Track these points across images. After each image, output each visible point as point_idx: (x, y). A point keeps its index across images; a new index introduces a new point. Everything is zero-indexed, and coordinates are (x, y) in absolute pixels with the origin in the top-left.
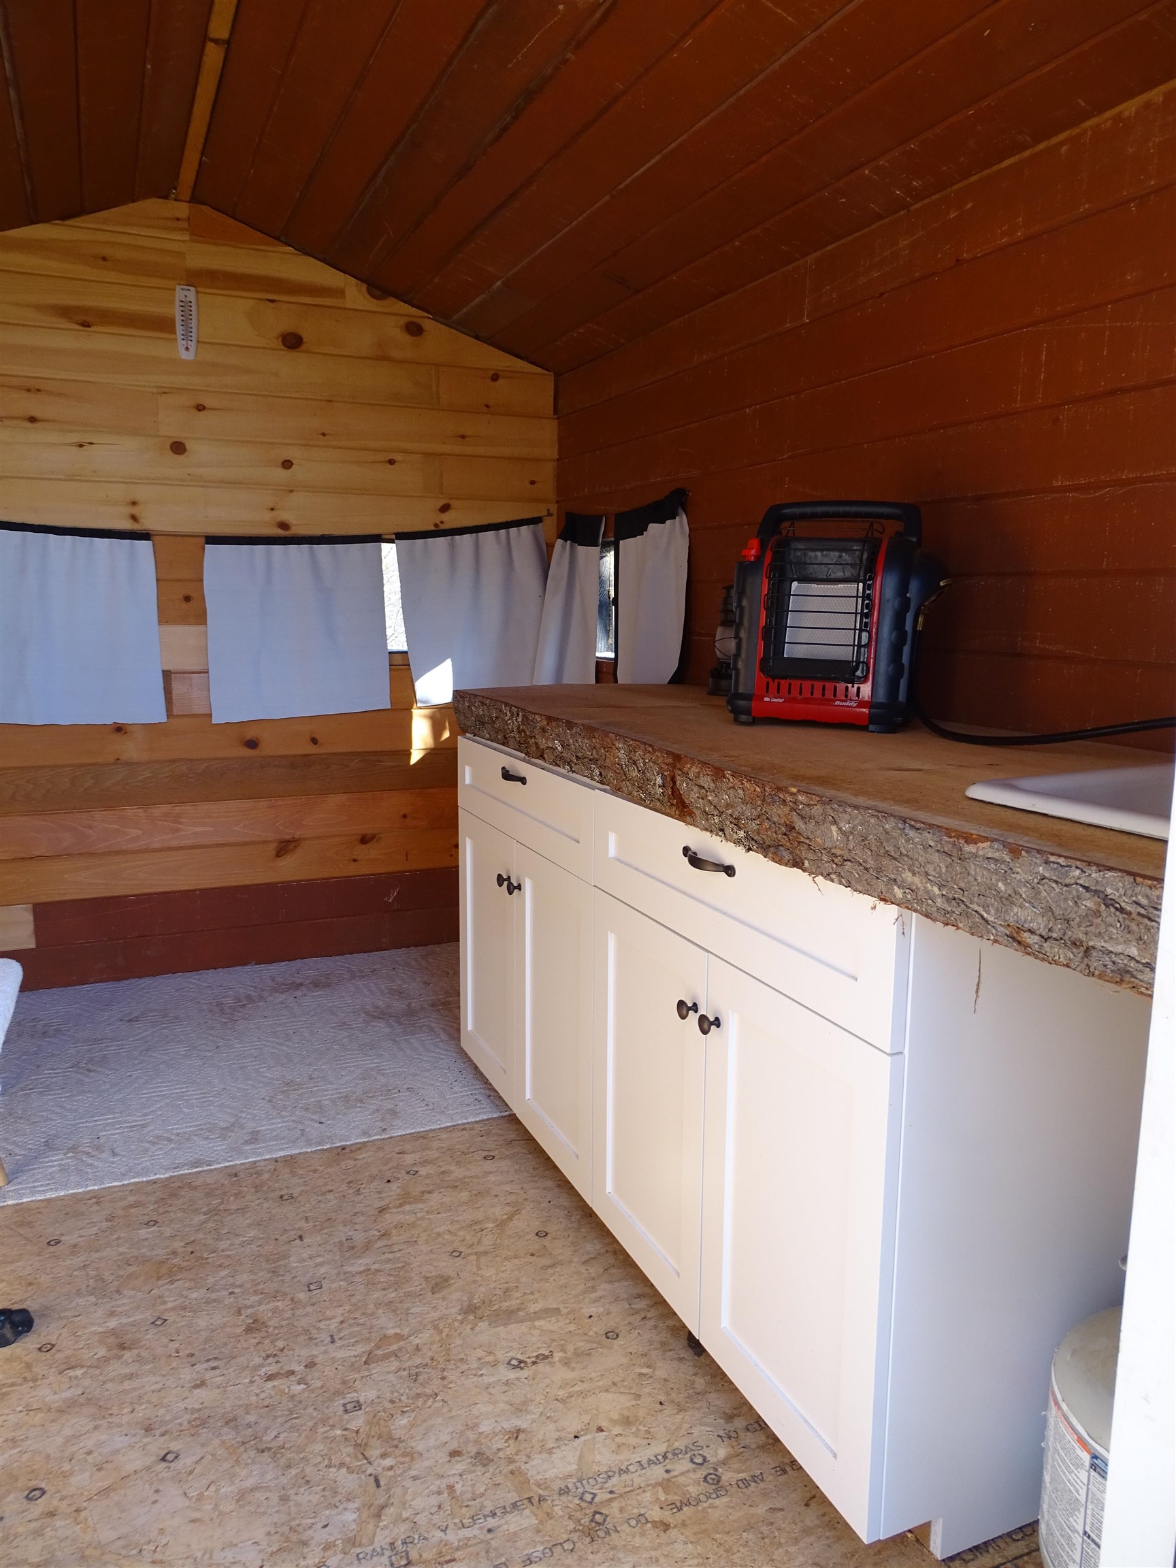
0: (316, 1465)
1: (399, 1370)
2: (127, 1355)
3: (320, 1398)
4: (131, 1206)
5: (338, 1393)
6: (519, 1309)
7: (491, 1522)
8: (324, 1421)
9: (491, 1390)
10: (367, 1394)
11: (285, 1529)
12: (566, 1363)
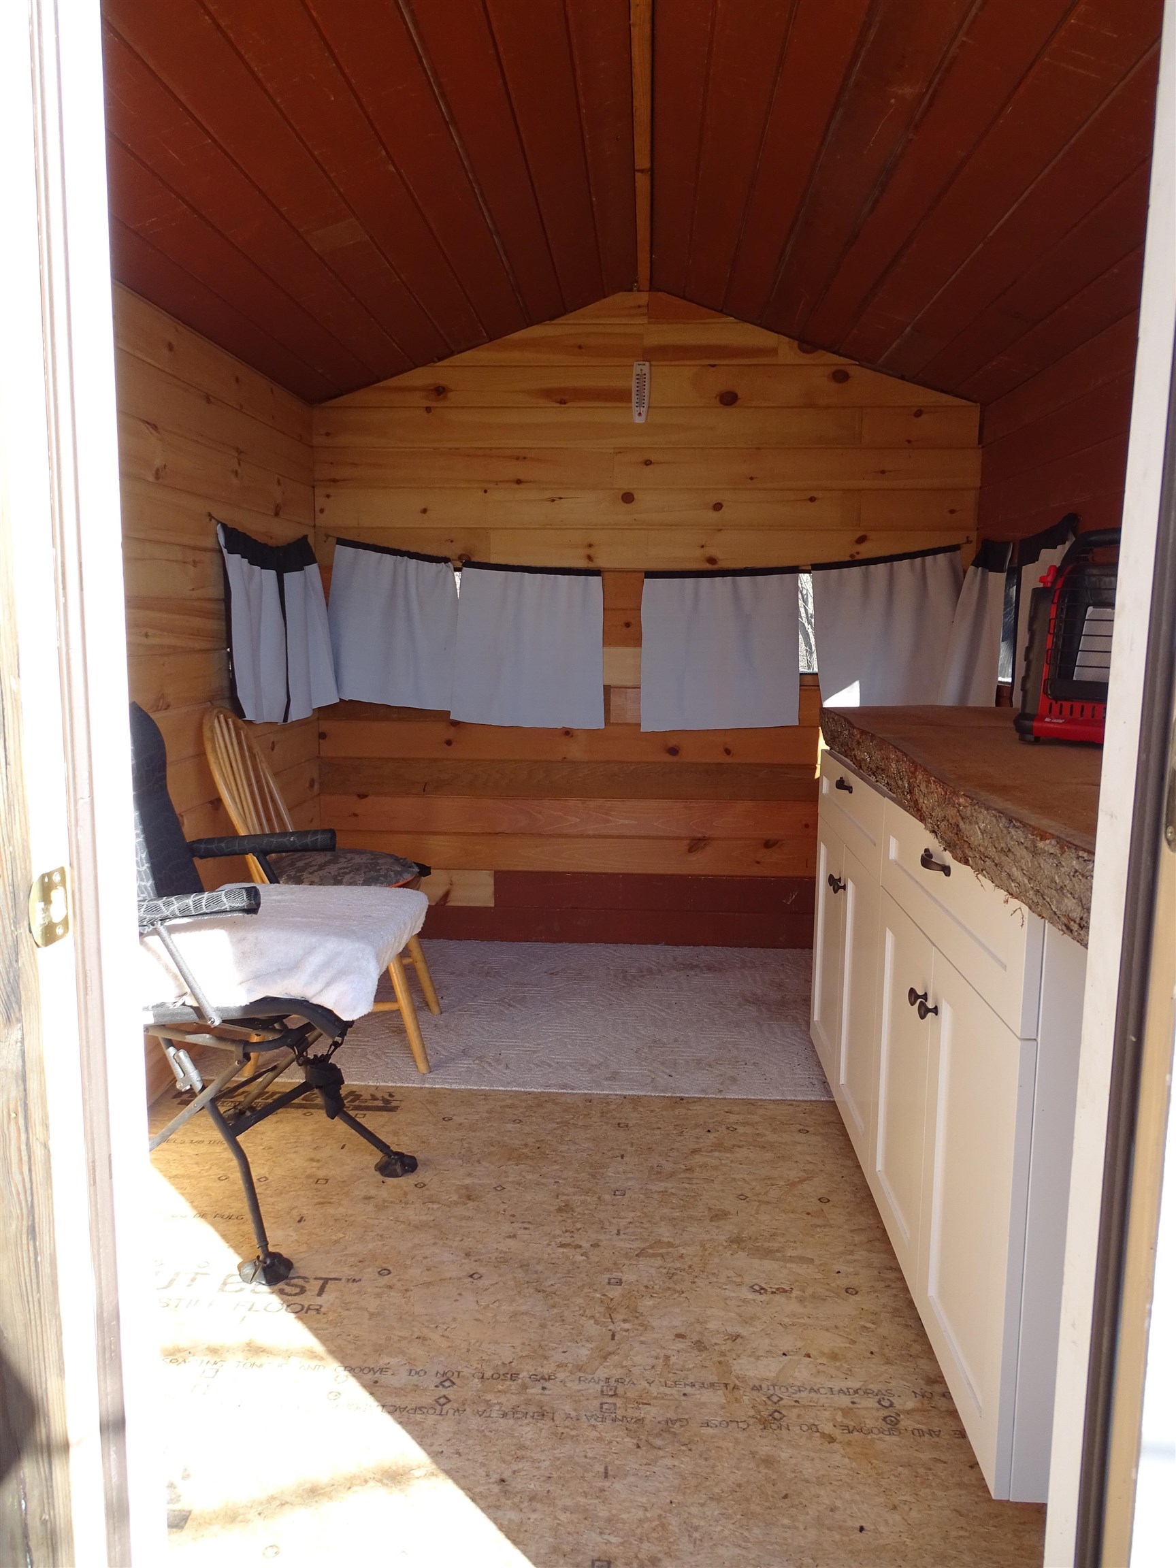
0: (574, 1311)
1: (661, 1267)
2: (470, 1204)
3: (593, 1270)
4: (507, 1106)
5: (607, 1270)
6: (777, 1251)
7: (688, 1390)
8: (590, 1285)
9: (728, 1302)
10: (629, 1276)
11: (536, 1345)
12: (801, 1300)
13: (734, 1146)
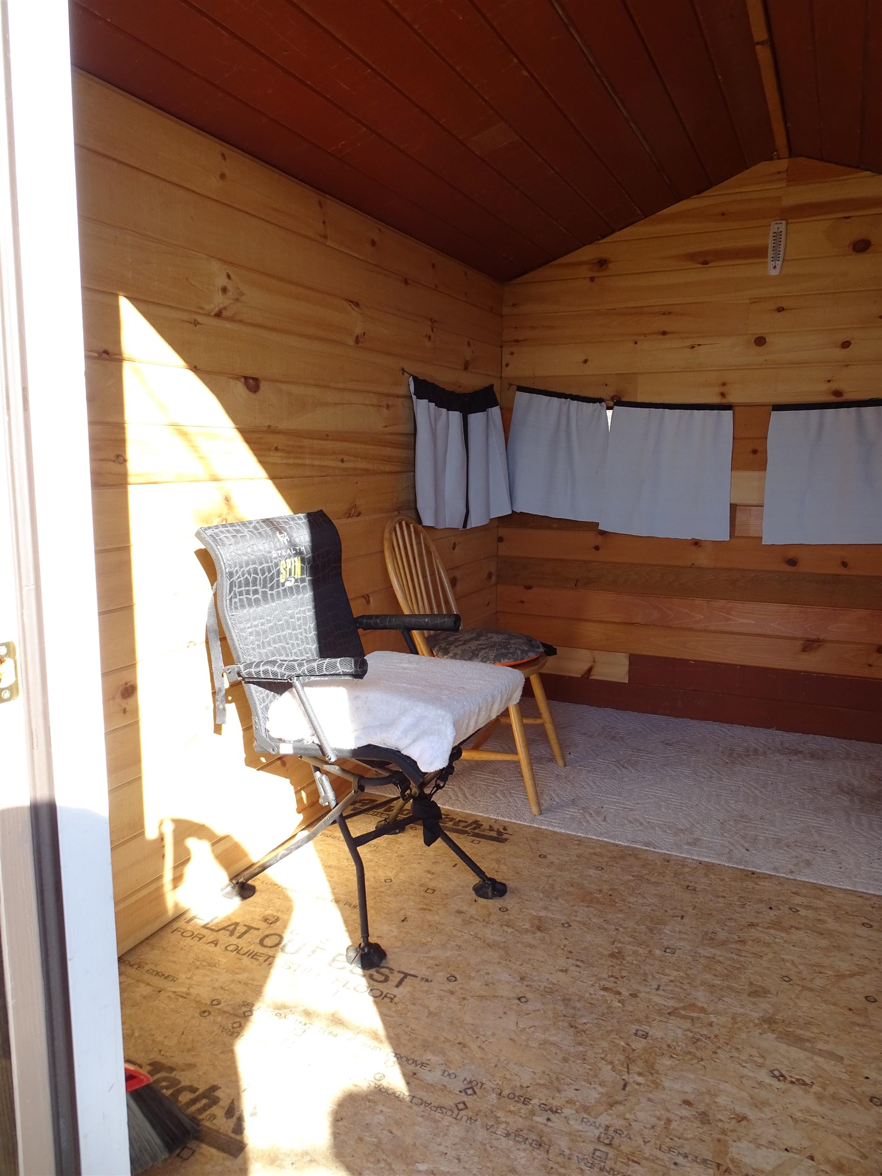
0: (596, 1053)
1: (688, 1030)
2: (539, 934)
3: (625, 1018)
4: (595, 854)
5: (638, 1021)
6: (808, 1041)
7: (680, 1160)
8: (618, 1032)
9: (744, 1080)
10: (656, 1032)
11: (554, 1076)
12: (819, 1098)
13: (792, 927)
